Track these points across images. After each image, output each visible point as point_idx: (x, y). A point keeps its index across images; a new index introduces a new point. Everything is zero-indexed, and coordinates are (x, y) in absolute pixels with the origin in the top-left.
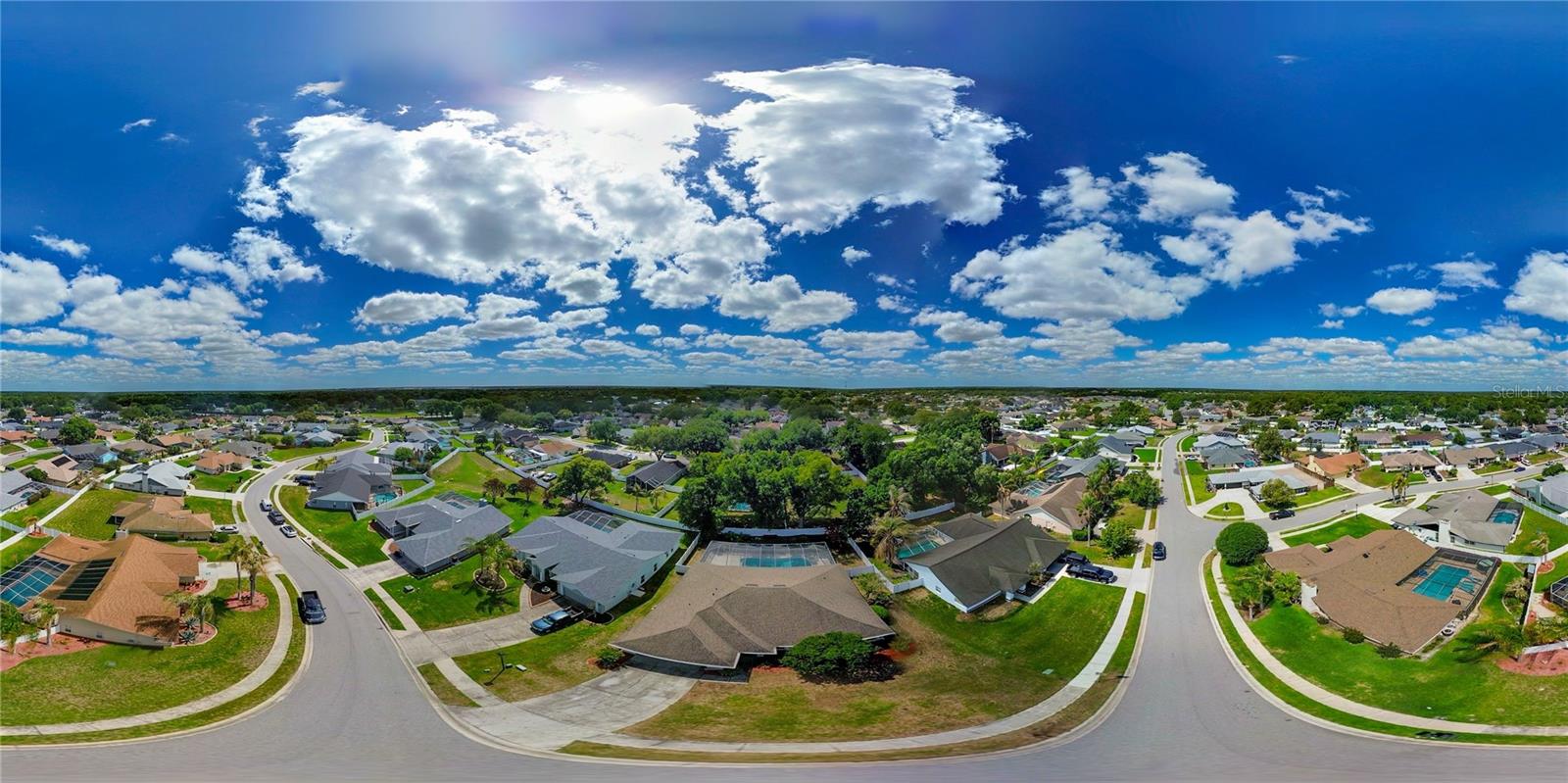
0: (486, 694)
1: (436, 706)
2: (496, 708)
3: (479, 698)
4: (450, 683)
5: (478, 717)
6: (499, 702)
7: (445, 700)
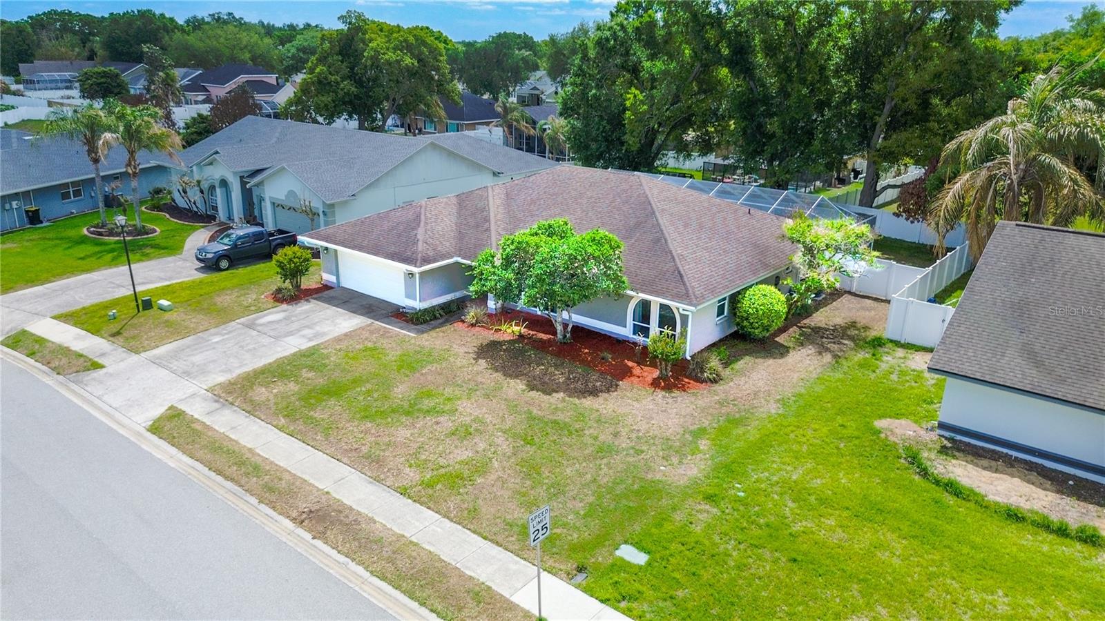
0: (112, 347)
1: (48, 381)
2: (122, 365)
3: (102, 355)
4: (60, 346)
5: (101, 383)
6: (124, 355)
7: (58, 371)
